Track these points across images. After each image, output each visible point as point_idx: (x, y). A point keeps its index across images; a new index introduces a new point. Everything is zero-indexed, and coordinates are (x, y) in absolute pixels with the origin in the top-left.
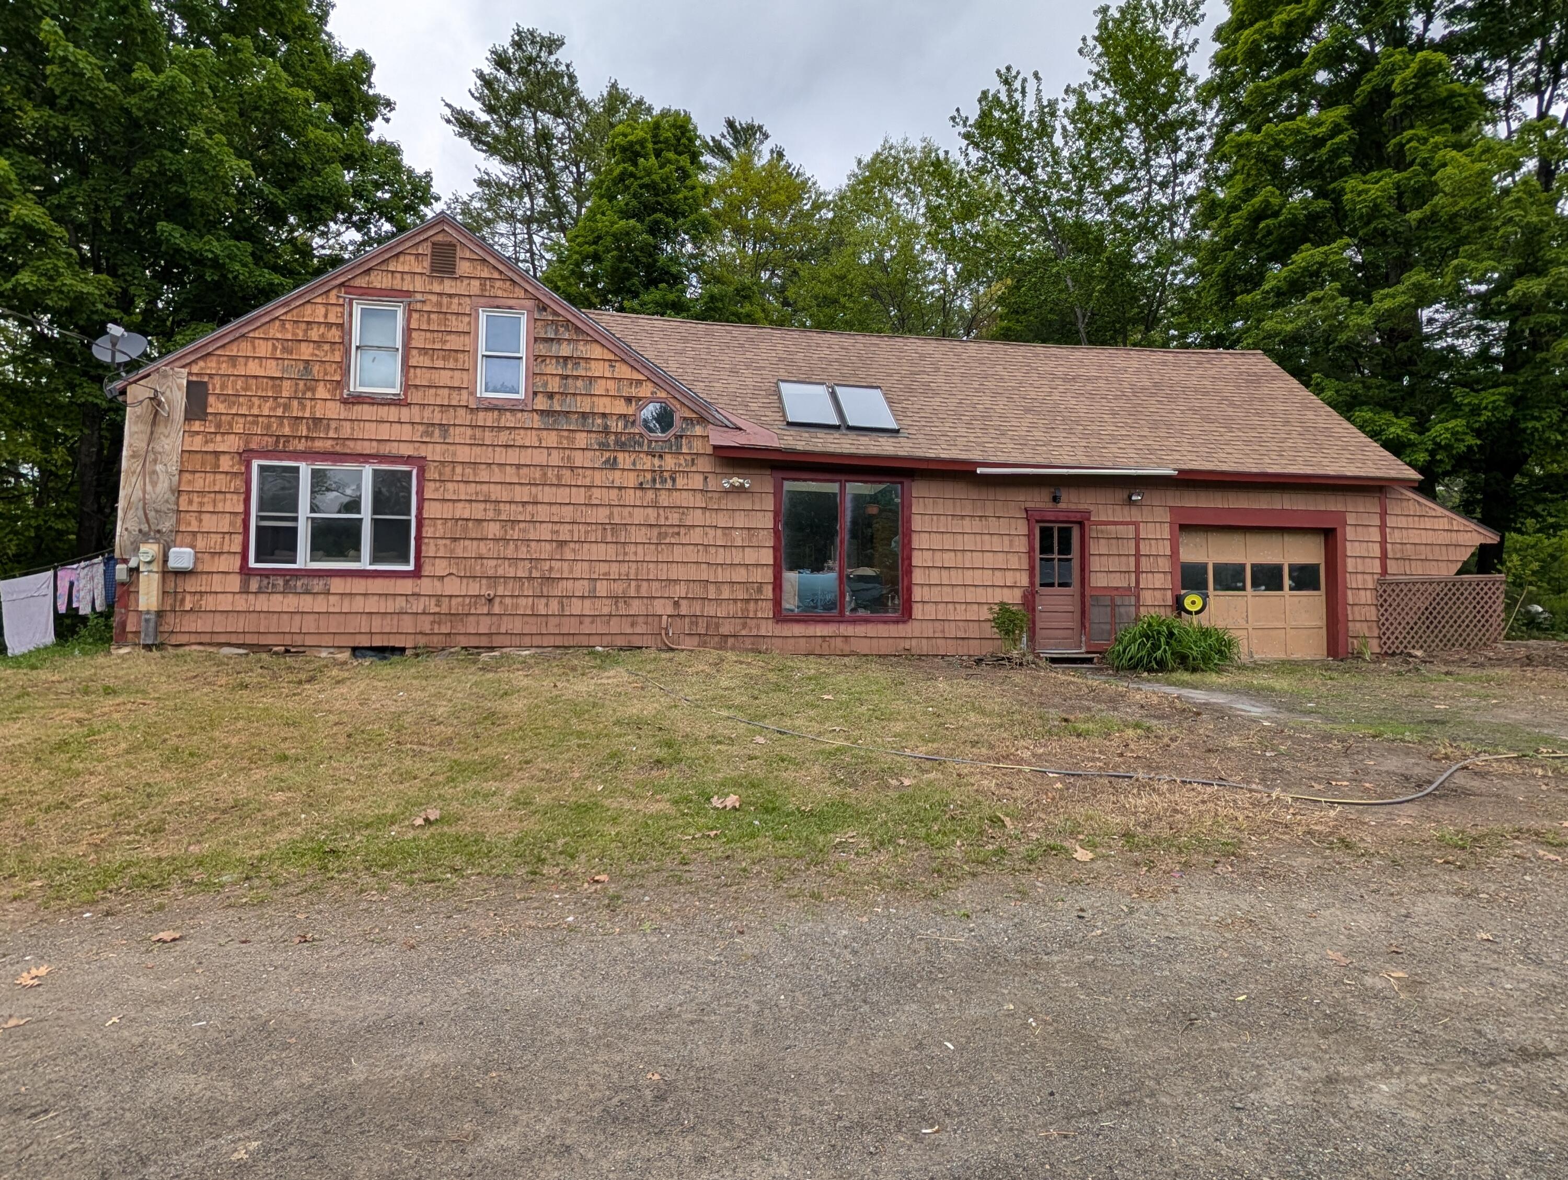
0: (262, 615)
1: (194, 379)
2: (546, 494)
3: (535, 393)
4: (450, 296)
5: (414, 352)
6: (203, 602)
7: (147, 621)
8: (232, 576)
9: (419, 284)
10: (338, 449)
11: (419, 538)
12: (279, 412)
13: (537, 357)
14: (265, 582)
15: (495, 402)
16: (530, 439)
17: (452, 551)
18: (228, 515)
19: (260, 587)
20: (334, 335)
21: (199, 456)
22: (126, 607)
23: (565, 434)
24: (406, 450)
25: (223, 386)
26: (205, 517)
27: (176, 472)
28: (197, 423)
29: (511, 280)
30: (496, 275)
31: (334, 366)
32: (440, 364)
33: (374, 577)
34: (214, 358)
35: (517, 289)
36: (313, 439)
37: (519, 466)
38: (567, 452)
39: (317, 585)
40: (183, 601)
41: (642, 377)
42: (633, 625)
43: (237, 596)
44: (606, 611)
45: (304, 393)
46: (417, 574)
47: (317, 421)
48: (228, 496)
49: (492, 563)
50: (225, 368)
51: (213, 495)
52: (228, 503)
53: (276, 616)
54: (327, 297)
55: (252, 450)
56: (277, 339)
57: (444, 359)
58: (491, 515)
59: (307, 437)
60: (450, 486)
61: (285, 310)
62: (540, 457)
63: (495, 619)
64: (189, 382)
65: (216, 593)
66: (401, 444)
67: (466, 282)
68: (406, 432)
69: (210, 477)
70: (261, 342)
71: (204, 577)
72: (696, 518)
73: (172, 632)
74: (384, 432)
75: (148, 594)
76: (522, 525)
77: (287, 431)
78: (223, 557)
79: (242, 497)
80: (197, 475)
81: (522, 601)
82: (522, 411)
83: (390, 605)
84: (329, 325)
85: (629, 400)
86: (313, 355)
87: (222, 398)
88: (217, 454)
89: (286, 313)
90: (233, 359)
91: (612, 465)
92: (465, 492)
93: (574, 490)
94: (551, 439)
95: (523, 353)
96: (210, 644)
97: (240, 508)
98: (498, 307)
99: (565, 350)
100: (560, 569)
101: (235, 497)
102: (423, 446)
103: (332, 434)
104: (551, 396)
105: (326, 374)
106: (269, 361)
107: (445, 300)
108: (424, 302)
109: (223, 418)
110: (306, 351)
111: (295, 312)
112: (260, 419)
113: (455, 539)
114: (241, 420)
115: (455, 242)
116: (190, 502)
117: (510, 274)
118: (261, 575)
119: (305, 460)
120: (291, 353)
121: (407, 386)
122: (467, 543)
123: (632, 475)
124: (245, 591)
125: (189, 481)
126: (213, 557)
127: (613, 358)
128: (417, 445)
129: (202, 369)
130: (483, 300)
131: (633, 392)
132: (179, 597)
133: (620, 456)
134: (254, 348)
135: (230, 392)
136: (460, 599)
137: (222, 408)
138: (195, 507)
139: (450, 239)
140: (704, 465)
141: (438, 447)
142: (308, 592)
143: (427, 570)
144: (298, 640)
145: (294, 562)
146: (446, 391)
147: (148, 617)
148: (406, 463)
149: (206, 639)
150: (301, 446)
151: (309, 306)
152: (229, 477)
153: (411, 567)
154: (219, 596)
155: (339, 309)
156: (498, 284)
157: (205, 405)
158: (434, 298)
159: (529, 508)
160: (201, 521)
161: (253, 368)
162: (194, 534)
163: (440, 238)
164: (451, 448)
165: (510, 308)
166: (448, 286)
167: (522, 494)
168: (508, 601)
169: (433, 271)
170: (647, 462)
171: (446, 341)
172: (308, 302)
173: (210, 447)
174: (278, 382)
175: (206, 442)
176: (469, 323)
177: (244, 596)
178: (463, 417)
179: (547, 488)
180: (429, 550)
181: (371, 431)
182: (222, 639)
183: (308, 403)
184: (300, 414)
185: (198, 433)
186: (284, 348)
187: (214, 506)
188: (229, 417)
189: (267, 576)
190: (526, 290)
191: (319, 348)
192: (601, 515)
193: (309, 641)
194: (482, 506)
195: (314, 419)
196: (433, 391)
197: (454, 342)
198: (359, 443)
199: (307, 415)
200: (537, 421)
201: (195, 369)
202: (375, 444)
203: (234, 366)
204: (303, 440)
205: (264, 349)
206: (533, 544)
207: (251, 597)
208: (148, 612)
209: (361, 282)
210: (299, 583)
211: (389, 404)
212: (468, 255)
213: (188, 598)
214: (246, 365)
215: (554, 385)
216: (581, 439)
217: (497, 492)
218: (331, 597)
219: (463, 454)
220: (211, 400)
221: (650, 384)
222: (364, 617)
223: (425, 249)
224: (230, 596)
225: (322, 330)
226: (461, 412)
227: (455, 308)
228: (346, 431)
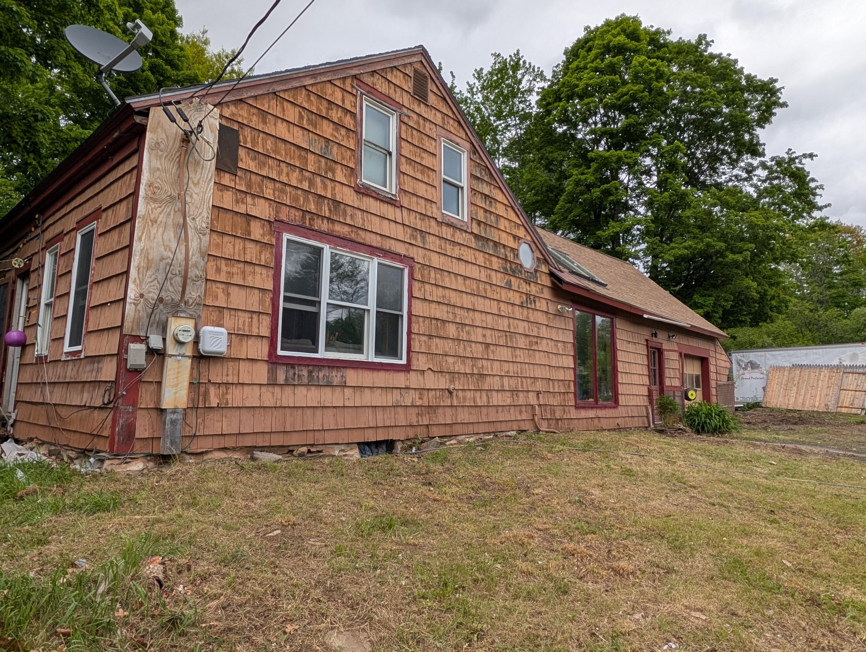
0: (288, 412)
1: (225, 123)
2: (480, 304)
3: (472, 219)
4: (425, 119)
5: (403, 160)
6: (229, 397)
7: (173, 422)
8: (259, 364)
9: (406, 100)
10: (353, 236)
11: (409, 333)
12: (305, 186)
13: (473, 189)
14: (291, 372)
15: (452, 220)
16: (470, 256)
17: (428, 347)
18: (257, 292)
19: (286, 378)
20: (348, 121)
21: (229, 216)
22: (135, 404)
23: (487, 256)
24: (401, 249)
25: (254, 141)
26: (234, 290)
27: (208, 231)
28: (227, 176)
29: (459, 122)
30: (450, 114)
31: (349, 153)
32: (419, 176)
33: (378, 370)
34: (246, 107)
35: (461, 131)
36: (333, 221)
37: (465, 277)
38: (488, 271)
39: (336, 376)
40: (206, 394)
41: (519, 223)
43: (264, 389)
44: (508, 402)
45: (326, 173)
46: (407, 368)
47: (337, 203)
48: (258, 269)
49: (452, 360)
50: (255, 121)
51: (241, 265)
52: (258, 277)
54: (344, 83)
55: (282, 222)
56: (304, 108)
57: (423, 173)
59: (328, 219)
60: (427, 287)
61: (312, 82)
62: (475, 272)
63: (454, 410)
64: (220, 125)
65: (243, 384)
66: (398, 243)
67: (433, 111)
68: (399, 232)
69: (239, 244)
70: (289, 105)
71: (231, 364)
72: (544, 332)
73: (195, 436)
74: (387, 228)
75: (176, 385)
77: (312, 208)
78: (251, 341)
79: (271, 273)
80: (226, 239)
81: (468, 394)
82: (466, 232)
83: (389, 399)
84: (346, 111)
85: (515, 237)
86: (332, 135)
87: (252, 154)
88: (249, 217)
89: (312, 85)
90: (263, 114)
91: (509, 286)
93: (492, 302)
94: (480, 259)
95: (464, 183)
96: (234, 450)
97: (269, 285)
98: (451, 141)
99: (486, 190)
101: (264, 271)
102: (411, 247)
103: (349, 221)
104: (479, 223)
105: (343, 158)
106: (296, 129)
107: (421, 122)
108: (409, 117)
109: (253, 177)
110: (327, 130)
111: (319, 87)
112: (288, 189)
114: (270, 185)
115: (427, 74)
116: (218, 270)
117: (459, 117)
118: (287, 364)
119: (329, 242)
120: (316, 128)
121: (402, 191)
122: (437, 340)
123: (518, 295)
124: (273, 382)
125: (217, 245)
126: (241, 340)
127: (507, 203)
128: (407, 246)
129: (235, 115)
130: (443, 132)
131: (517, 232)
132: (202, 389)
133: (512, 279)
134: (283, 110)
135: (261, 151)
136: (434, 393)
137: (252, 166)
138: (223, 278)
139: (424, 71)
140: (548, 293)
141: (420, 250)
142: (328, 385)
143: (415, 364)
144: (320, 439)
145: (316, 351)
146: (422, 202)
147: (174, 417)
148: (401, 261)
149: (231, 443)
150: (325, 226)
151: (329, 85)
152: (258, 247)
153: (403, 361)
154: (246, 388)
155: (353, 99)
156: (451, 122)
157: (235, 159)
158: (415, 116)
160: (228, 294)
161: (281, 130)
162: (220, 309)
163: (418, 66)
164: (428, 253)
165: (457, 144)
166: (422, 110)
168: (460, 394)
169: (414, 94)
170: (524, 287)
171: (422, 158)
172: (330, 81)
173: (242, 209)
174: (303, 153)
175: (237, 202)
176: (435, 147)
177: (272, 389)
178: (434, 228)
179: (480, 299)
180: (415, 345)
181: (375, 225)
182: (248, 442)
183: (328, 182)
184: (323, 194)
185: (227, 188)
186: (308, 119)
187: (244, 279)
188: (259, 178)
189: (292, 365)
190: (467, 134)
191: (337, 130)
192: (505, 324)
194: (445, 308)
195: (334, 201)
196: (415, 199)
197: (427, 161)
198: (368, 234)
199: (329, 196)
200: (473, 242)
201: (228, 113)
202: (379, 238)
203: (265, 123)
204: (325, 221)
205: (292, 114)
206: (473, 345)
207: (278, 390)
208: (174, 411)
209: (368, 80)
210: (321, 374)
211: (388, 203)
212: (435, 90)
213: (212, 391)
214: (275, 125)
215: (481, 215)
216: (494, 262)
217: (454, 298)
218: (346, 390)
219: (434, 260)
220: (242, 153)
223: (409, 71)
224: (258, 389)
225: (340, 114)
226: (433, 223)
227: (427, 131)
228: (359, 220)
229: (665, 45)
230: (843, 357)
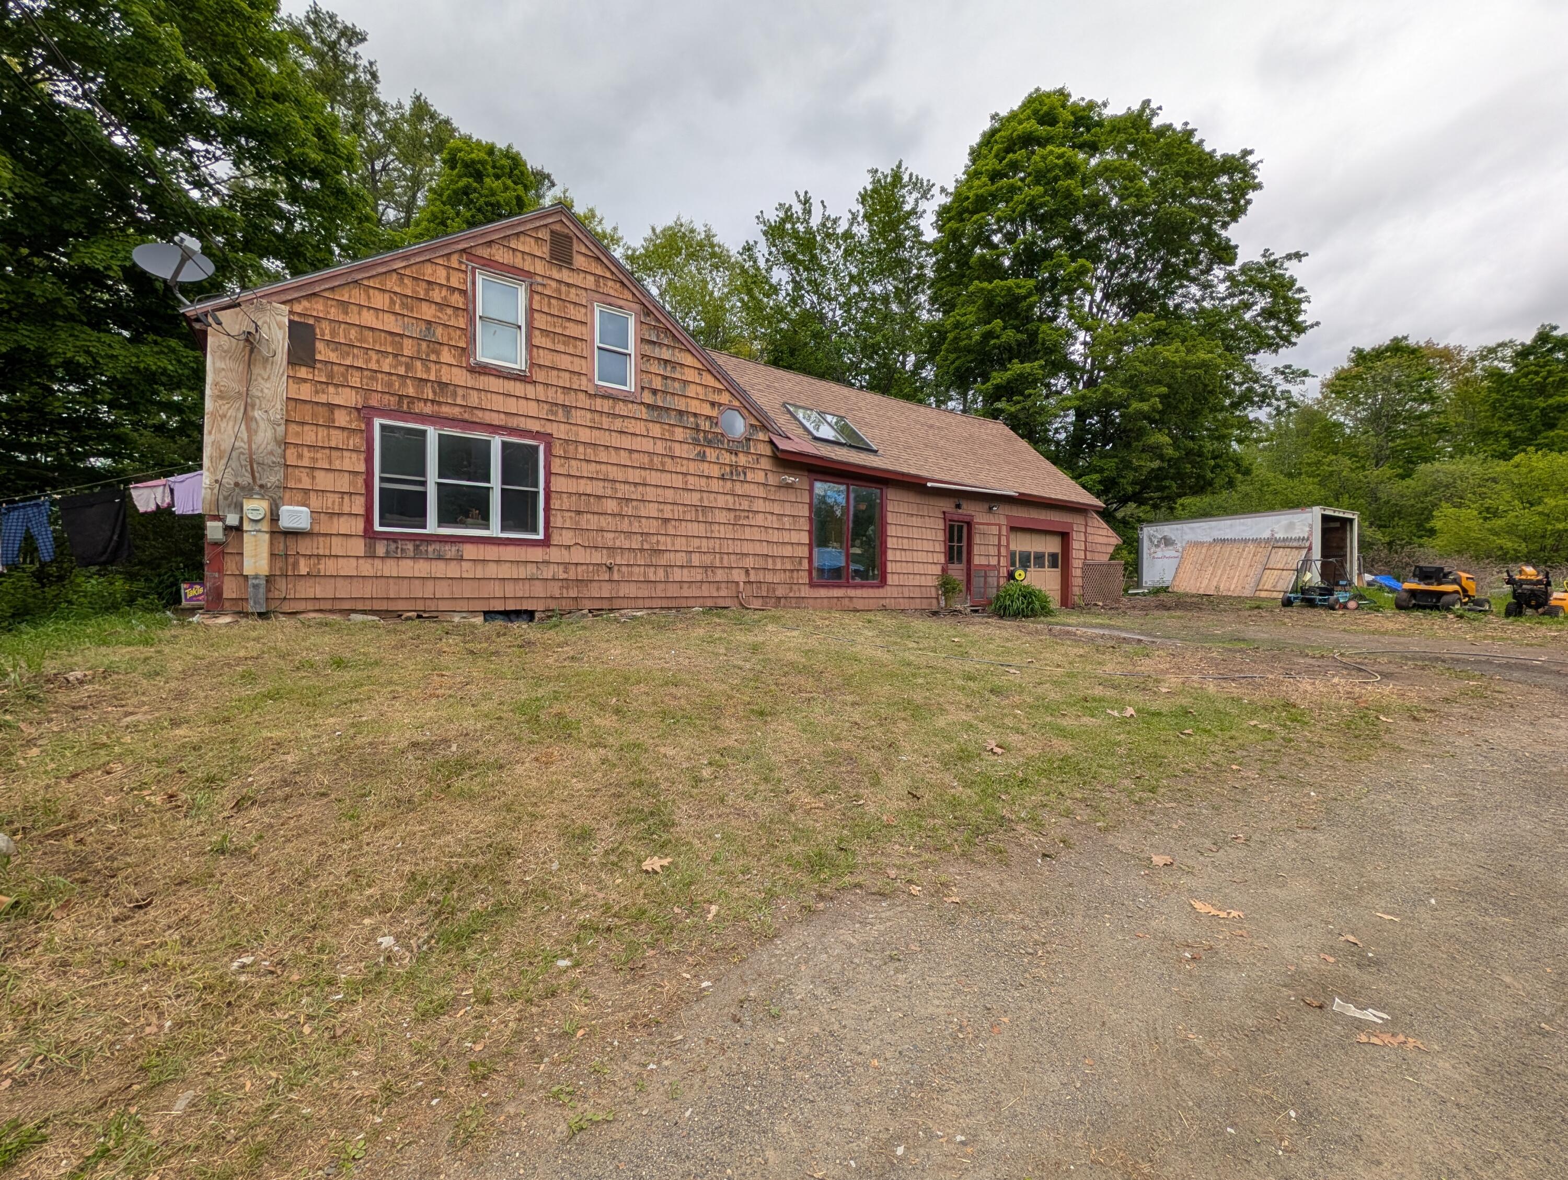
0: (391, 581)
1: (296, 319)
2: (654, 478)
3: (643, 388)
4: (568, 285)
5: (537, 333)
6: (321, 566)
7: (255, 586)
8: (353, 539)
9: (539, 267)
10: (466, 416)
11: (547, 509)
12: (402, 371)
13: (643, 356)
14: (393, 546)
15: (611, 391)
16: (639, 428)
17: (577, 523)
18: (347, 475)
19: (387, 552)
20: (457, 300)
21: (308, 407)
22: (220, 570)
23: (667, 427)
24: (535, 426)
25: (333, 333)
26: (320, 474)
27: (283, 422)
28: (304, 369)
29: (622, 282)
30: (608, 275)
31: (458, 332)
32: (561, 348)
33: (506, 545)
34: (320, 300)
35: (626, 292)
36: (440, 403)
37: (631, 451)
38: (669, 443)
39: (450, 551)
40: (296, 565)
41: (721, 387)
42: (718, 589)
43: (361, 561)
44: (699, 578)
45: (428, 355)
46: (546, 543)
47: (443, 385)
48: (346, 454)
49: (610, 536)
50: (334, 313)
51: (327, 451)
52: (346, 461)
53: (406, 582)
54: (448, 262)
55: (373, 408)
56: (395, 293)
57: (564, 343)
58: (609, 492)
59: (433, 401)
60: (573, 462)
61: (404, 264)
62: (648, 445)
63: (614, 585)
64: (290, 321)
65: (337, 556)
66: (528, 420)
67: (582, 275)
68: (532, 409)
69: (322, 432)
70: (376, 292)
71: (321, 539)
72: (759, 505)
73: (285, 598)
74: (512, 406)
75: (255, 556)
76: (634, 503)
77: (411, 391)
78: (342, 519)
79: (363, 456)
80: (306, 428)
81: (636, 570)
82: (633, 402)
83: (522, 572)
84: (453, 290)
85: (713, 404)
86: (435, 316)
87: (332, 346)
88: (331, 406)
89: (405, 267)
90: (344, 306)
91: (702, 458)
92: (588, 470)
93: (674, 475)
94: (656, 430)
95: (631, 350)
96: (331, 611)
97: (362, 468)
98: (610, 304)
99: (666, 354)
100: (665, 543)
101: (354, 455)
102: (548, 424)
103: (459, 401)
104: (654, 392)
105: (450, 339)
106: (386, 315)
107: (564, 288)
108: (544, 285)
109: (335, 368)
110: (428, 312)
111: (414, 268)
112: (379, 376)
113: (579, 513)
114: (357, 374)
115: (571, 234)
116: (300, 456)
117: (621, 276)
118: (387, 539)
119: (433, 424)
120: (412, 311)
121: (532, 365)
122: (589, 516)
123: (716, 467)
124: (371, 555)
125: (297, 434)
126: (331, 518)
127: (701, 367)
128: (543, 422)
129: (306, 309)
130: (597, 296)
131: (716, 398)
132: (291, 560)
133: (708, 450)
134: (369, 298)
135: (342, 341)
136: (585, 567)
137: (333, 357)
138: (306, 462)
139: (566, 231)
140: (765, 464)
141: (562, 426)
142: (440, 558)
143: (555, 539)
144: (432, 606)
145: (424, 527)
146: (567, 375)
147: (256, 582)
148: (534, 438)
149: (327, 606)
150: (428, 409)
151: (429, 265)
152: (345, 434)
153: (541, 536)
154: (340, 559)
155: (462, 275)
156: (610, 283)
157: (313, 351)
158: (554, 284)
159: (640, 488)
160: (314, 478)
161: (368, 319)
162: (305, 490)
163: (557, 227)
164: (574, 428)
165: (621, 307)
166: (565, 275)
167: (634, 476)
168: (624, 569)
169: (553, 259)
170: (727, 458)
171: (565, 328)
172: (429, 260)
173: (323, 398)
174: (397, 339)
175: (317, 392)
176: (586, 314)
177: (370, 561)
178: (583, 401)
179: (653, 472)
180: (557, 521)
181: (498, 403)
182: (347, 606)
183: (432, 366)
184: (425, 376)
185: (305, 380)
186: (403, 303)
187: (330, 463)
188: (342, 369)
189: (395, 541)
190: (634, 294)
191: (441, 310)
192: (694, 498)
193: (443, 606)
194: (601, 484)
195: (440, 383)
196: (555, 373)
197: (573, 330)
198: (487, 413)
199: (432, 378)
200: (644, 413)
201: (298, 308)
202: (502, 416)
203: (347, 313)
204: (429, 404)
205: (380, 300)
206: (643, 520)
207: (377, 562)
208: (256, 577)
209: (482, 253)
210: (430, 549)
211: (515, 379)
212: (583, 250)
213: (302, 561)
214: (359, 314)
215: (657, 383)
216: (679, 434)
217: (614, 473)
218: (463, 563)
219: (585, 435)
220: (319, 346)
221: (728, 394)
222: (497, 582)
223: (543, 234)
224: (353, 561)
225: (444, 292)
226: (582, 396)
227: (573, 297)
228: (474, 399)
229: (1100, 124)
230: (1276, 529)
